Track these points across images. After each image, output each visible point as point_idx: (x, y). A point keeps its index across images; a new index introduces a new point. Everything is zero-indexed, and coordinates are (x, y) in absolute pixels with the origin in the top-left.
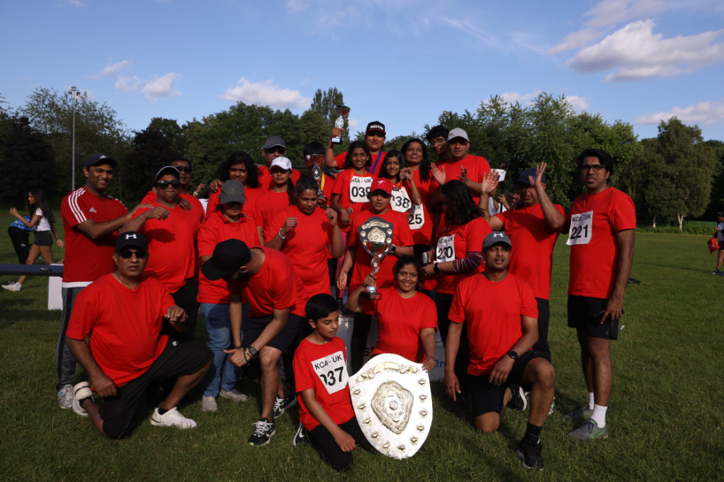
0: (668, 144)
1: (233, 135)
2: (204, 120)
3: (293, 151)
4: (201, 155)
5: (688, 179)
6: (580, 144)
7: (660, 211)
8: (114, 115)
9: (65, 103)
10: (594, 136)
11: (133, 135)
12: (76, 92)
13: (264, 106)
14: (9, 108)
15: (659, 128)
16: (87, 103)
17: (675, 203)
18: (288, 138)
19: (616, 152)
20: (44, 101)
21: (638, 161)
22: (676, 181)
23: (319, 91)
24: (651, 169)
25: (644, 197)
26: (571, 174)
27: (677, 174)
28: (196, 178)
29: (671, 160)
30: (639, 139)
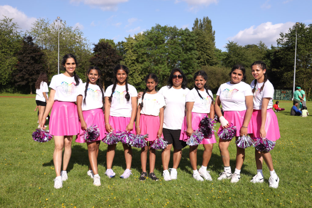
1: (154, 45)
2: (135, 36)
3: (191, 54)
4: (134, 58)
8: (82, 34)
9: (53, 28)
11: (94, 47)
12: (60, 20)
13: (173, 27)
14: (21, 32)
16: (66, 28)
18: (188, 46)
20: (41, 27)
23: (197, 19)
28: (131, 72)
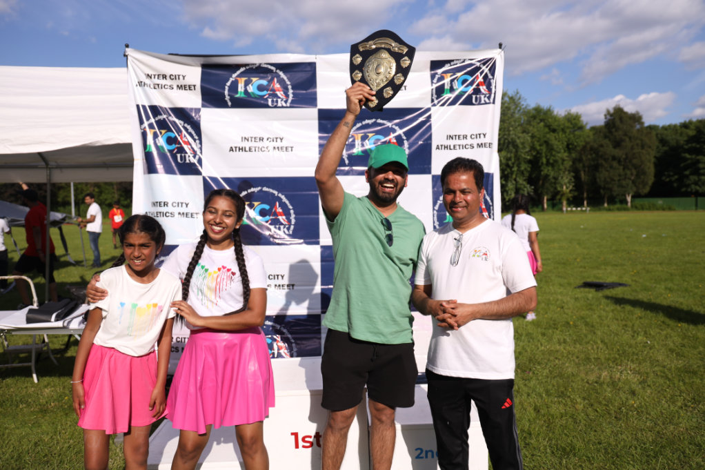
0: (614, 130)
5: (635, 161)
6: (536, 134)
7: (610, 190)
10: (548, 126)
15: (605, 115)
17: (624, 183)
19: (569, 139)
21: (588, 146)
22: (623, 163)
24: (600, 153)
25: (595, 179)
26: (530, 162)
27: (624, 156)
29: (617, 144)
30: (588, 127)
